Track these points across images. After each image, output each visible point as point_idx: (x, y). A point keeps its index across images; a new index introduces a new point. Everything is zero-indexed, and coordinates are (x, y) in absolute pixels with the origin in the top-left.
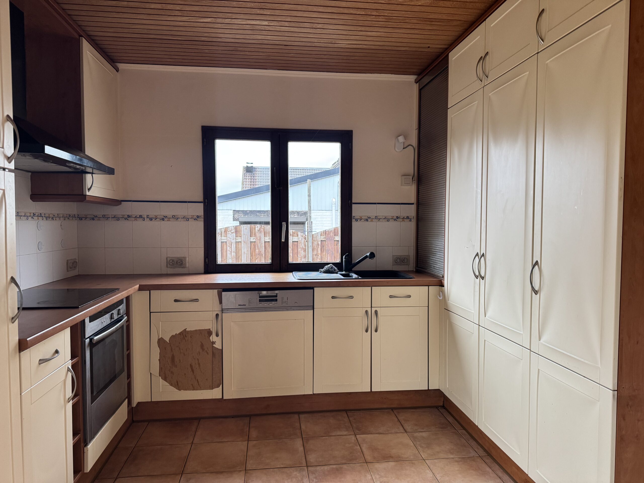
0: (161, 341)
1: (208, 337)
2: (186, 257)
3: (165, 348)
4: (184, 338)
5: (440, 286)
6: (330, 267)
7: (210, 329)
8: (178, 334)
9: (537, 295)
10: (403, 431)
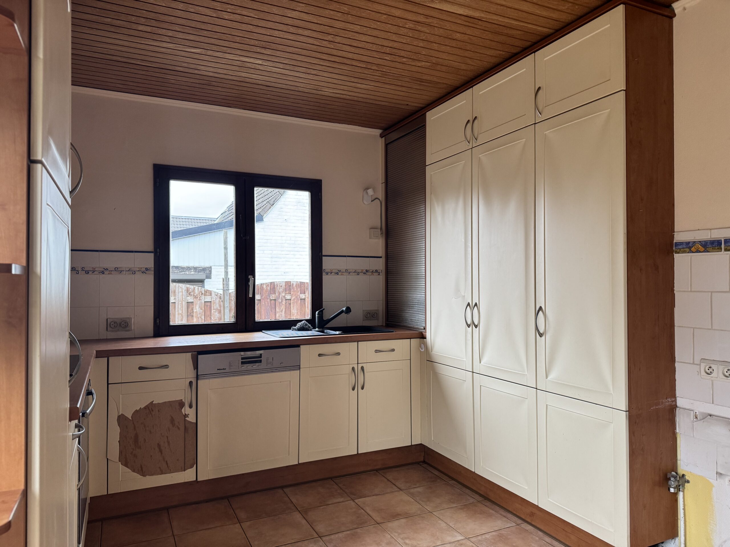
0: (121, 419)
1: (179, 409)
2: (132, 318)
3: (127, 427)
4: (151, 413)
5: (420, 338)
6: (304, 324)
7: (182, 400)
8: (142, 408)
9: (542, 338)
10: (397, 489)
